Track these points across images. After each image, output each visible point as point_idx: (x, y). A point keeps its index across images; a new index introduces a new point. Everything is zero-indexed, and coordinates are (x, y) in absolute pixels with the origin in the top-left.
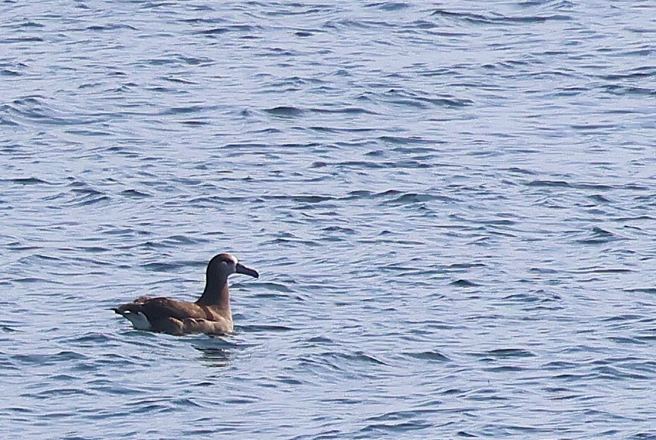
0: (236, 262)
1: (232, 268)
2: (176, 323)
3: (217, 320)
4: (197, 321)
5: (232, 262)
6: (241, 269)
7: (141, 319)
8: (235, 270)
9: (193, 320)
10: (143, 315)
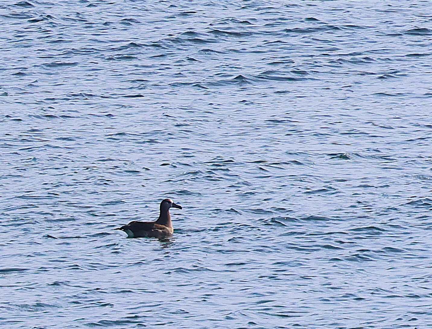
10: (130, 231)
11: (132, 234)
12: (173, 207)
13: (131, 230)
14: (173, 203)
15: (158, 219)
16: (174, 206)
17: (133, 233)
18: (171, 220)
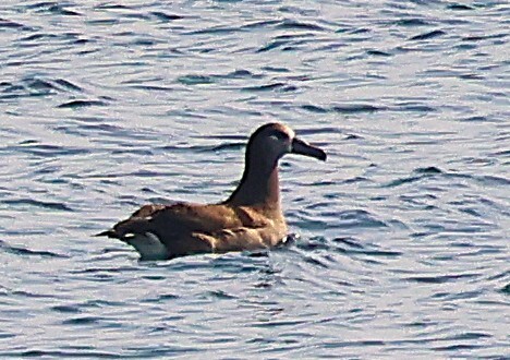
0: (292, 135)
1: (286, 146)
2: (205, 241)
3: (263, 225)
4: (234, 231)
5: (286, 136)
6: (300, 148)
7: (151, 243)
8: (290, 148)
9: (229, 231)
10: (153, 236)
11: (160, 248)
12: (294, 152)
13: (158, 236)
14: (295, 140)
15: (231, 197)
16: (298, 147)
17: (161, 246)
18: (281, 188)
